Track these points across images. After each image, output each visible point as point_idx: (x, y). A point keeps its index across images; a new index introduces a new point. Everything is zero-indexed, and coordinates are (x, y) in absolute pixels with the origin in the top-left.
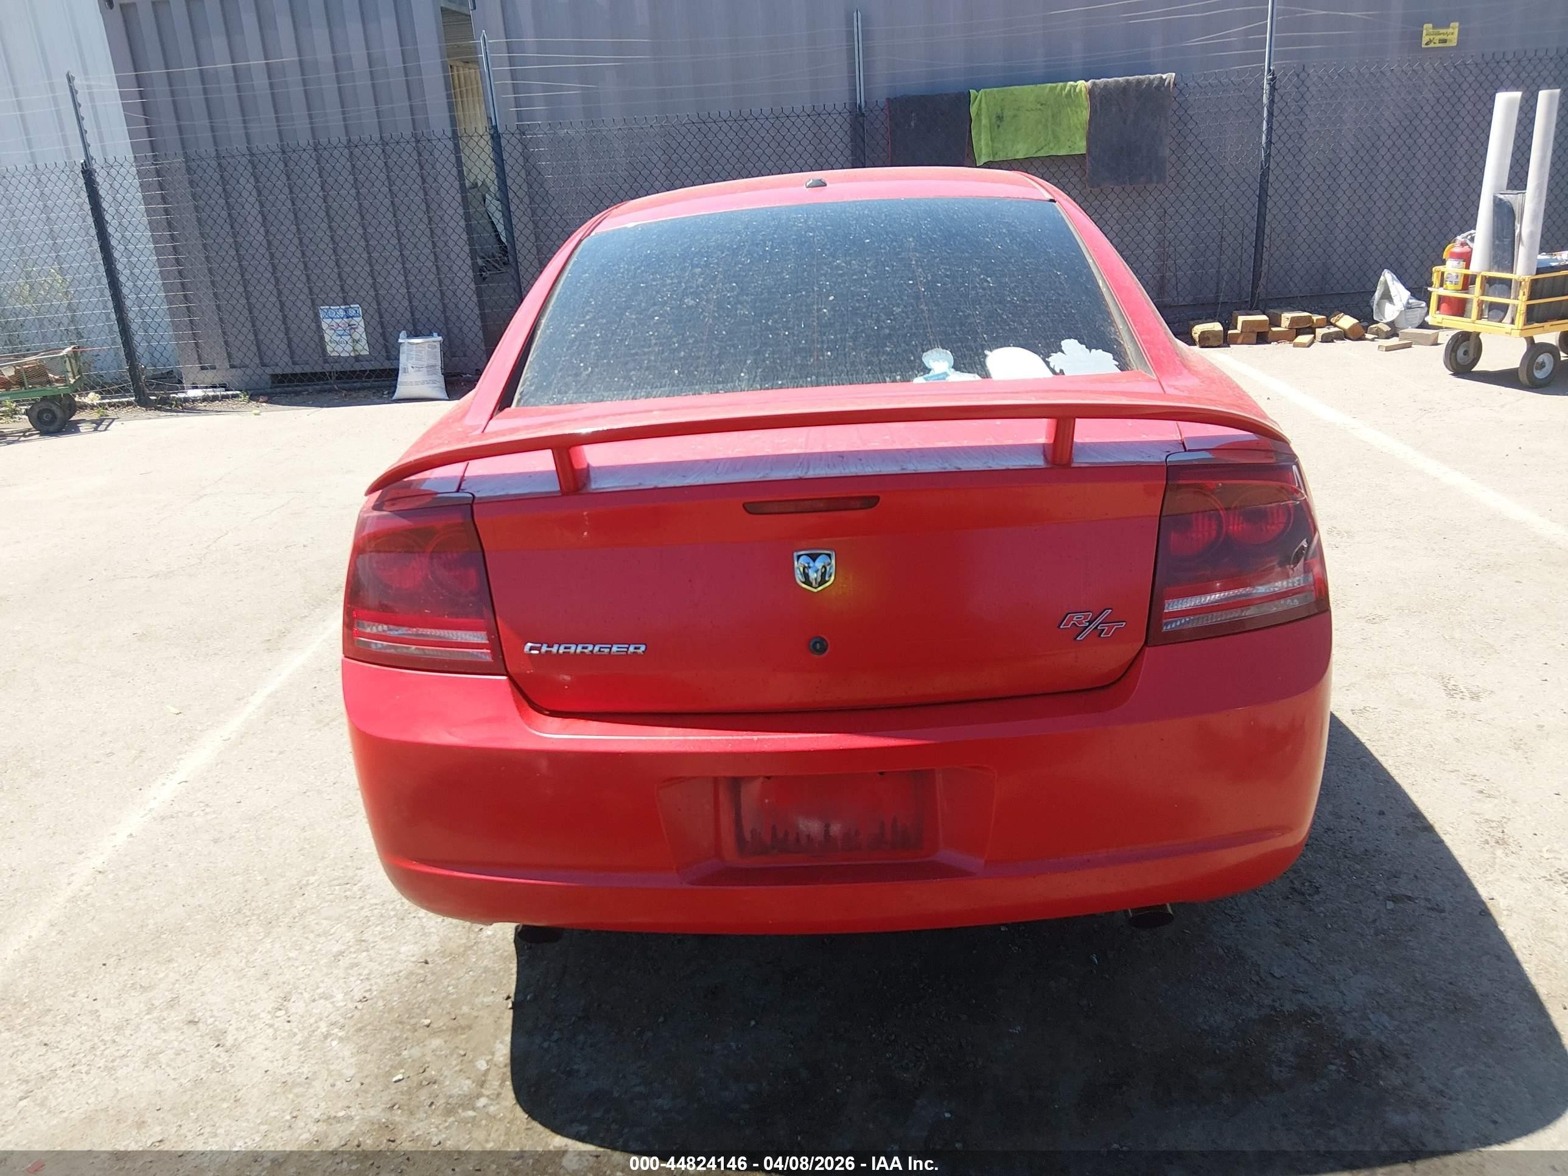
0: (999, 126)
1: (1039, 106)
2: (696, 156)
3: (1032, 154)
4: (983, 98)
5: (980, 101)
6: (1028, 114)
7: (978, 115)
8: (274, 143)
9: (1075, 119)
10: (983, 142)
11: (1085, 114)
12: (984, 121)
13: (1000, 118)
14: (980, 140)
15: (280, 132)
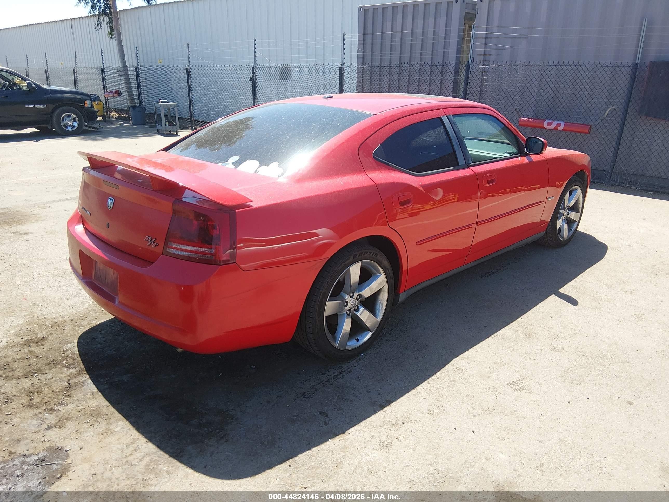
2: (553, 80)
8: (397, 63)
15: (400, 59)
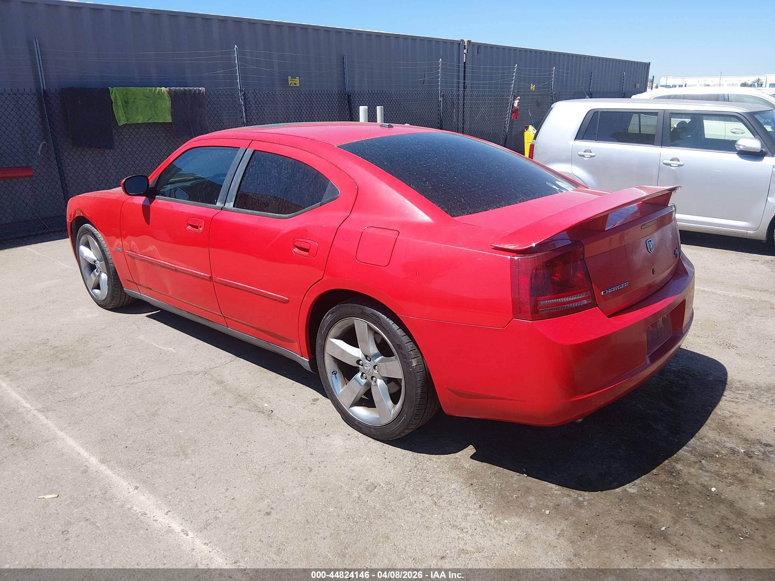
0: (127, 107)
1: (145, 98)
3: (146, 121)
4: (117, 92)
5: (115, 92)
6: (141, 101)
7: (115, 100)
9: (164, 105)
10: (120, 114)
11: (168, 104)
12: (120, 103)
13: (127, 102)
14: (118, 113)
